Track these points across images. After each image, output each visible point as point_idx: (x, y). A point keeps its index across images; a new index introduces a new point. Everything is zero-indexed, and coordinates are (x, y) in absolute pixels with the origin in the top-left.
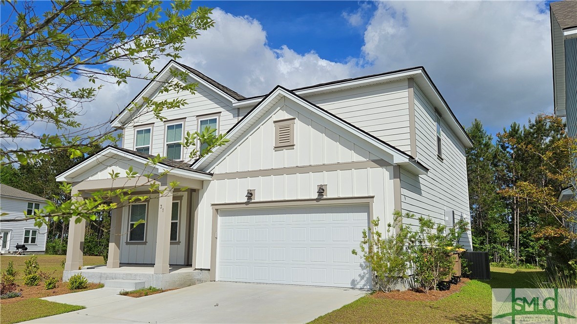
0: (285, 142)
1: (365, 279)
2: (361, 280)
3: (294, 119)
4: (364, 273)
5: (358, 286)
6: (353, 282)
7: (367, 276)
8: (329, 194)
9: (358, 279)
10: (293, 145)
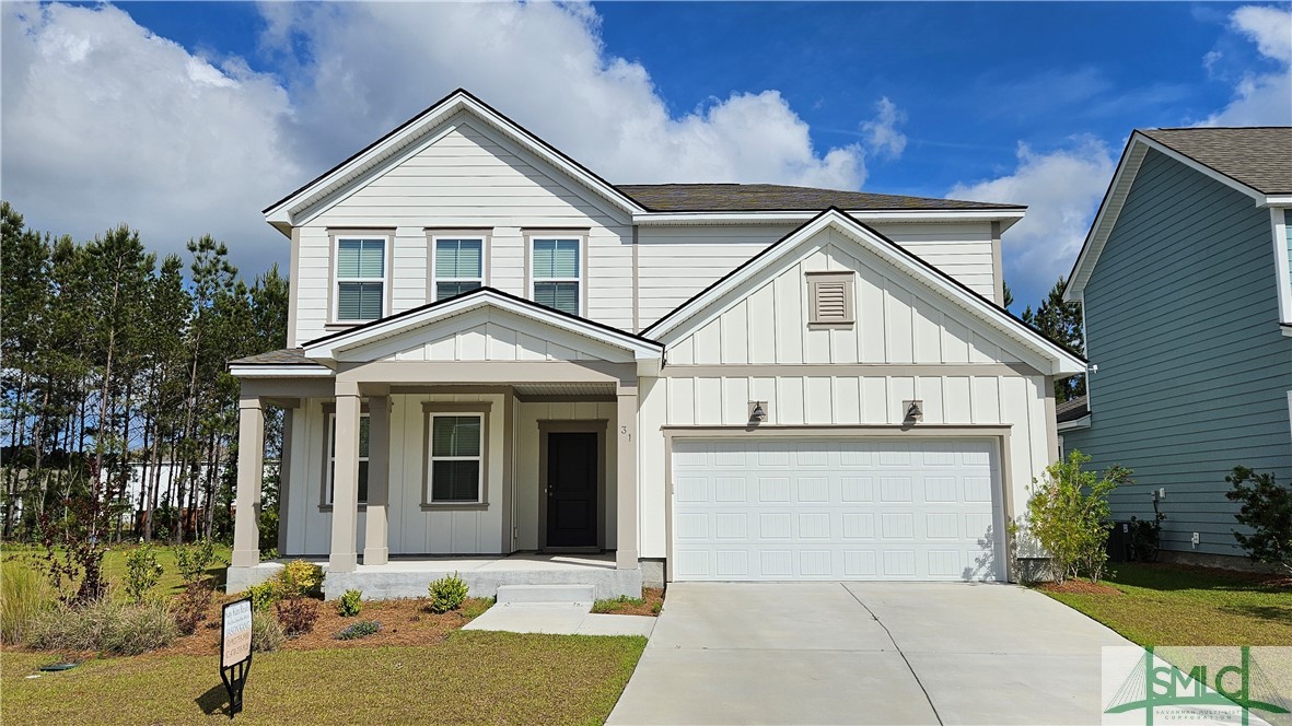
0: (831, 314)
1: (987, 565)
2: (980, 567)
3: (852, 273)
4: (985, 555)
5: (975, 578)
6: (967, 573)
7: (991, 559)
8: (927, 418)
9: (974, 565)
10: (852, 323)
